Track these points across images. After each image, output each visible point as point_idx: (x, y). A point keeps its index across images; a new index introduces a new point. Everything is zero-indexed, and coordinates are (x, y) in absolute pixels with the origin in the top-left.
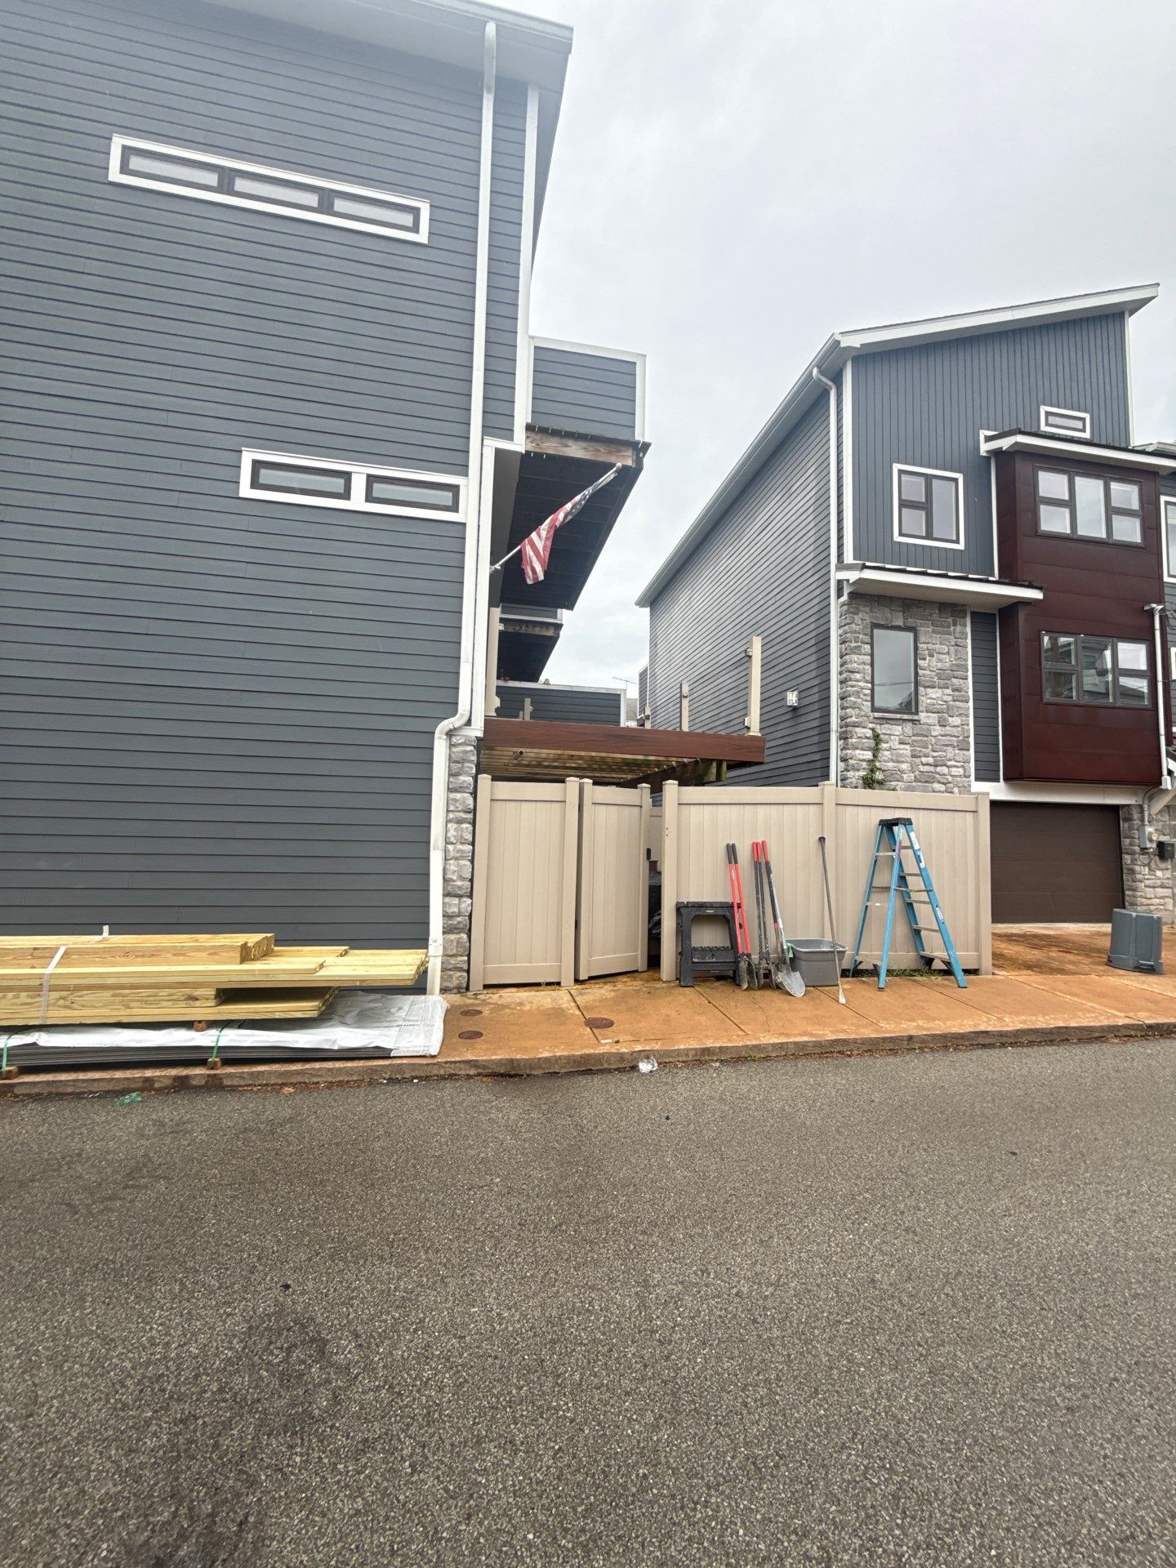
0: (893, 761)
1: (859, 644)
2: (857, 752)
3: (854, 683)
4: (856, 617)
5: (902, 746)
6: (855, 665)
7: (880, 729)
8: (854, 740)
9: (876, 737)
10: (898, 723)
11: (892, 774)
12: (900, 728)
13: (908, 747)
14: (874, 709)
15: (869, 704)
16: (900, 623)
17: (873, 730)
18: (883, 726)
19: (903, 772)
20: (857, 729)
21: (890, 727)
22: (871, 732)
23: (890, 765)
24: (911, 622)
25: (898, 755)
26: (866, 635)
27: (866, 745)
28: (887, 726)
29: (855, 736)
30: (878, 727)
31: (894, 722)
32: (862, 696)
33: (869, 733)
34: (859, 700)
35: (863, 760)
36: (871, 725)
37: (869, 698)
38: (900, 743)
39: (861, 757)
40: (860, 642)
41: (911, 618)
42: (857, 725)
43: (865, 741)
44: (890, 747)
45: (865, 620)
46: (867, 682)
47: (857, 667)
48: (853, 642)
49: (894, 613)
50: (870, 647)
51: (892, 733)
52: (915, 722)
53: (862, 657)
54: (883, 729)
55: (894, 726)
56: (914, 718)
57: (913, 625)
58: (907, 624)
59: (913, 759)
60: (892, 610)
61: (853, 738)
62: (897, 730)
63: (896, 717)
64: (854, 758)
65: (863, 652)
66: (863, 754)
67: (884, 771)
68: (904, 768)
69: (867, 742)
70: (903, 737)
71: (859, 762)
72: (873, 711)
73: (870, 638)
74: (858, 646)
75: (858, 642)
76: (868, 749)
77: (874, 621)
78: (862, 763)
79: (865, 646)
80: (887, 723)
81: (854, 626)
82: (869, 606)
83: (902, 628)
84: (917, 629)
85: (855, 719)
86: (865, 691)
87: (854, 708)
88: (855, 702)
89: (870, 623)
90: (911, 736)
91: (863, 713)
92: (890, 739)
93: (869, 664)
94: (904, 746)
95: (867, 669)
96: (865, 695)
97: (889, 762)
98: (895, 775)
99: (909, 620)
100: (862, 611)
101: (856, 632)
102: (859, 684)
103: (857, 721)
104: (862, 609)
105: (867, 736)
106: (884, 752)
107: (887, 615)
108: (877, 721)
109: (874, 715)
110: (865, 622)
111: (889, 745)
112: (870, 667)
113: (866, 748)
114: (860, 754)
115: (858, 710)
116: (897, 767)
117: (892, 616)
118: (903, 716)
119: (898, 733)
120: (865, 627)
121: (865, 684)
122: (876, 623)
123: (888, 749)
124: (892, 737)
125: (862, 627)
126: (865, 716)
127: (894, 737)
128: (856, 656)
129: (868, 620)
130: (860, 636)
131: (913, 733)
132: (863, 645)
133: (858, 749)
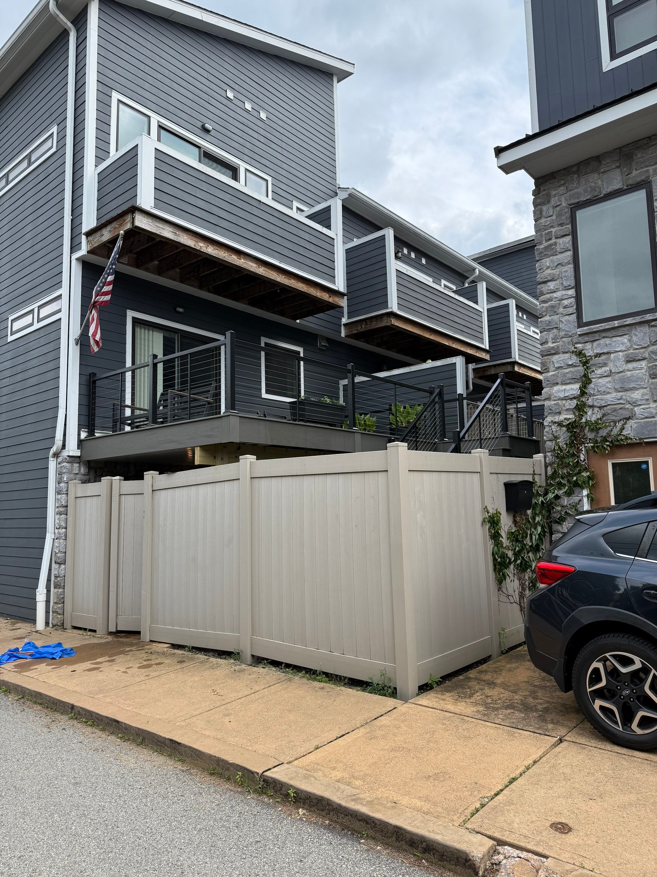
0: (617, 391)
1: (553, 241)
2: (556, 388)
3: (548, 296)
4: (544, 208)
5: (630, 366)
6: (549, 271)
7: (590, 350)
8: (551, 373)
9: (585, 362)
10: (620, 332)
11: (615, 410)
12: (625, 339)
13: (644, 364)
14: (580, 324)
15: (574, 317)
16: (617, 185)
17: (580, 352)
18: (595, 344)
19: (635, 404)
20: (555, 358)
21: (607, 341)
23: (611, 397)
24: (636, 175)
25: (623, 380)
26: (561, 225)
27: (569, 376)
28: (602, 341)
29: (552, 368)
30: (589, 346)
31: (614, 333)
32: (561, 310)
33: (572, 358)
34: (556, 317)
35: (565, 398)
37: (573, 309)
38: (628, 362)
39: (562, 395)
40: (554, 238)
41: (636, 170)
42: (553, 352)
43: (567, 370)
44: (611, 371)
45: (558, 206)
46: (567, 288)
47: (550, 274)
48: (544, 242)
49: (605, 176)
50: (569, 239)
51: (612, 350)
52: (653, 323)
53: (558, 257)
54: (596, 348)
55: (614, 339)
56: (651, 318)
57: (643, 178)
58: (631, 182)
59: (653, 381)
60: (602, 173)
61: (548, 372)
62: (622, 344)
63: (616, 325)
64: (552, 398)
65: (558, 250)
66: (565, 390)
67: (600, 408)
68: (636, 397)
69: (570, 371)
70: (631, 351)
71: (559, 402)
72: (579, 327)
73: (569, 226)
74: (551, 245)
75: (550, 239)
76: (572, 381)
77: (572, 202)
78: (564, 402)
79: (561, 241)
80: (604, 337)
81: (543, 220)
82: (563, 185)
83: (626, 190)
84: (650, 182)
85: (550, 345)
86: (566, 302)
87: (549, 330)
88: (550, 322)
89: (567, 207)
90: (648, 346)
91: (563, 333)
92: (609, 359)
93: (568, 263)
94: (634, 365)
95: (566, 271)
96: (565, 307)
97: (609, 393)
98: (621, 411)
99: (635, 173)
100: (555, 196)
101: (546, 227)
102: (555, 295)
103: (553, 347)
104: (554, 193)
105: (570, 363)
106: (600, 380)
107: (593, 184)
108: (586, 339)
109: (580, 331)
110: (558, 208)
111: (607, 368)
112: (571, 266)
113: (568, 381)
114: (559, 391)
115: (555, 330)
116: (624, 397)
117: (602, 181)
118: (629, 321)
119: (623, 349)
120: (559, 215)
121: (564, 292)
122: (578, 203)
123: (606, 374)
124: (612, 355)
125: (554, 217)
126: (566, 336)
127: (616, 354)
128: (548, 259)
129: (564, 204)
130: (553, 230)
131: (650, 342)
132: (558, 240)
133: (557, 384)
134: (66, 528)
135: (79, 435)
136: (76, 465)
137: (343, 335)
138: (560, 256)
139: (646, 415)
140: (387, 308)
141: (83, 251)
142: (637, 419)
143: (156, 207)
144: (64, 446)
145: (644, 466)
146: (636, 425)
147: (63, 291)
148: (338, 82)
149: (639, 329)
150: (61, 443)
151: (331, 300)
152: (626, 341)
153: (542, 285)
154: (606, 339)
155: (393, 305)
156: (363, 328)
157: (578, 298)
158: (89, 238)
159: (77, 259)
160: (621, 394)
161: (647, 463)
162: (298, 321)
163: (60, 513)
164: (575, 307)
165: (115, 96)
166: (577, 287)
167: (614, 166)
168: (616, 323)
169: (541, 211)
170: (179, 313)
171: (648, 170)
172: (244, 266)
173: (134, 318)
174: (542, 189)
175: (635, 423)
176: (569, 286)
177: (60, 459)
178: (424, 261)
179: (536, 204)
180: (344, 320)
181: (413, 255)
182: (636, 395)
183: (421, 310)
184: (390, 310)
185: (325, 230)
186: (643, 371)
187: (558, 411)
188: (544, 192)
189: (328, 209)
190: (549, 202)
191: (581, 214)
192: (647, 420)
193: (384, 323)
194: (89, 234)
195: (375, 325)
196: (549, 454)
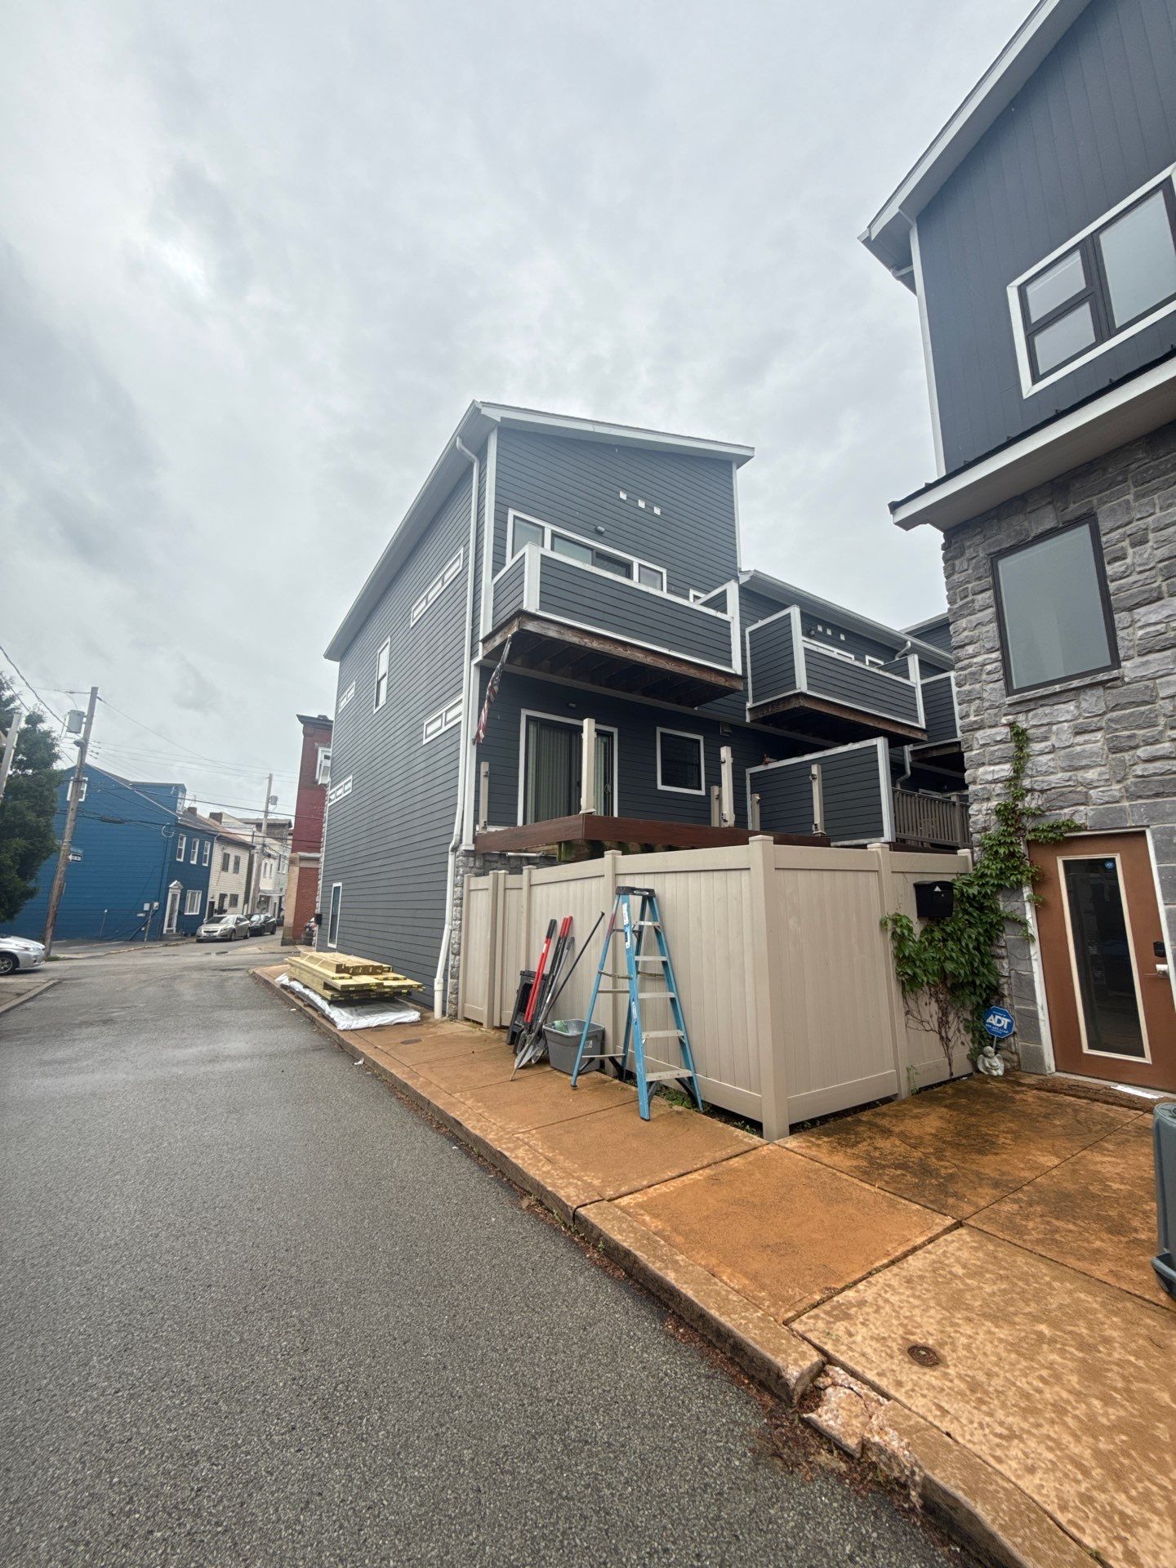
0: (1064, 770)
2: (981, 770)
3: (966, 662)
4: (957, 562)
5: (1080, 739)
7: (1023, 722)
8: (975, 752)
9: (1020, 737)
10: (1063, 698)
11: (1062, 794)
12: (1071, 706)
13: (1099, 735)
14: (1010, 691)
15: (1001, 684)
16: (1049, 523)
17: (1011, 725)
18: (1031, 714)
19: (1090, 785)
20: (979, 734)
21: (1047, 710)
22: (1007, 729)
23: (1057, 778)
24: (1074, 509)
25: (1071, 757)
26: (979, 579)
27: (999, 754)
28: (1040, 711)
29: (976, 746)
30: (1021, 717)
31: (1055, 700)
32: (984, 677)
33: (1002, 732)
34: (977, 686)
35: (995, 781)
36: (1004, 720)
37: (1000, 675)
38: (1077, 734)
39: (990, 777)
40: (970, 594)
41: (1074, 503)
42: (976, 727)
43: (996, 748)
44: (1053, 746)
45: (974, 558)
46: (991, 651)
47: (967, 637)
48: (959, 600)
49: (1033, 515)
50: (990, 593)
51: (1054, 720)
52: (1109, 685)
53: (977, 616)
54: (1032, 718)
55: (1056, 707)
56: (1106, 678)
57: (1084, 510)
58: (1068, 518)
59: (1114, 756)
60: (1029, 513)
61: (971, 750)
62: (1068, 712)
63: (1058, 690)
64: (978, 781)
65: (977, 608)
66: (993, 771)
67: (1042, 791)
68: (1091, 777)
69: (999, 749)
70: (1081, 720)
71: (987, 786)
72: (1008, 695)
73: (990, 579)
74: (968, 603)
75: (966, 597)
76: (1003, 760)
77: (992, 550)
78: (993, 786)
79: (979, 597)
80: (1042, 706)
81: (956, 577)
82: (979, 533)
83: (1061, 528)
84: (1094, 514)
85: (972, 718)
86: (989, 668)
87: (970, 701)
88: (970, 692)
89: (984, 558)
90: (1104, 713)
91: (986, 704)
92: (1050, 731)
93: (990, 622)
94: (1087, 737)
95: (988, 632)
96: (989, 673)
97: (1052, 773)
98: (1071, 795)
99: (1072, 506)
100: (970, 547)
101: (961, 583)
102: (975, 660)
103: (975, 721)
104: (969, 543)
105: (998, 739)
106: (1040, 758)
107: (1018, 528)
108: (1018, 708)
109: (1009, 700)
110: (974, 561)
111: (1049, 743)
112: (994, 625)
113: (998, 761)
114: (986, 773)
115: (977, 701)
116: (1074, 778)
117: (1030, 522)
118: (1075, 683)
119: (1069, 717)
120: (976, 568)
121: (986, 656)
122: (1000, 551)
123: (1047, 750)
124: (1055, 728)
125: (970, 571)
126: (991, 707)
127: (1059, 725)
128: (964, 620)
129: (981, 555)
130: (970, 586)
131: (1107, 707)
132: (975, 597)
133: (983, 764)
134: (461, 920)
135: (474, 830)
136: (471, 859)
137: (748, 720)
138: (980, 615)
139: (1107, 799)
140: (795, 688)
141: (479, 658)
142: (1094, 805)
143: (541, 608)
144: (461, 840)
145: (1109, 865)
146: (1092, 813)
147: (463, 696)
148: (738, 468)
149: (1089, 692)
150: (458, 838)
151: (727, 684)
152: (1072, 708)
153: (958, 650)
154: (1045, 708)
155: (802, 684)
156: (770, 712)
157: (1005, 661)
158: (486, 645)
159: (476, 665)
160: (1070, 774)
161: (1113, 860)
162: (696, 708)
163: (456, 906)
164: (1001, 672)
165: (512, 513)
166: (1004, 647)
167: (1044, 503)
168: (1057, 688)
169: (953, 566)
170: (571, 708)
171: (1090, 501)
172: (631, 657)
173: (527, 716)
174: (953, 541)
175: (1092, 810)
176: (992, 648)
177: (458, 853)
178: (842, 637)
179: (946, 559)
180: (749, 705)
181: (829, 632)
182: (1091, 775)
183: (837, 689)
184: (798, 691)
185: (719, 615)
186: (1099, 744)
187: (986, 796)
188: (957, 545)
189: (724, 593)
190: (962, 554)
191: (1004, 565)
192: (1109, 805)
193: (794, 704)
194: (485, 641)
195: (781, 708)
196: (977, 849)
